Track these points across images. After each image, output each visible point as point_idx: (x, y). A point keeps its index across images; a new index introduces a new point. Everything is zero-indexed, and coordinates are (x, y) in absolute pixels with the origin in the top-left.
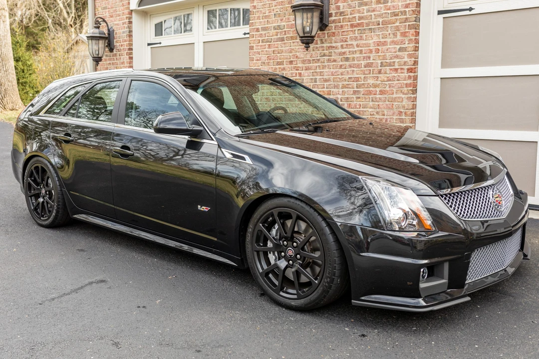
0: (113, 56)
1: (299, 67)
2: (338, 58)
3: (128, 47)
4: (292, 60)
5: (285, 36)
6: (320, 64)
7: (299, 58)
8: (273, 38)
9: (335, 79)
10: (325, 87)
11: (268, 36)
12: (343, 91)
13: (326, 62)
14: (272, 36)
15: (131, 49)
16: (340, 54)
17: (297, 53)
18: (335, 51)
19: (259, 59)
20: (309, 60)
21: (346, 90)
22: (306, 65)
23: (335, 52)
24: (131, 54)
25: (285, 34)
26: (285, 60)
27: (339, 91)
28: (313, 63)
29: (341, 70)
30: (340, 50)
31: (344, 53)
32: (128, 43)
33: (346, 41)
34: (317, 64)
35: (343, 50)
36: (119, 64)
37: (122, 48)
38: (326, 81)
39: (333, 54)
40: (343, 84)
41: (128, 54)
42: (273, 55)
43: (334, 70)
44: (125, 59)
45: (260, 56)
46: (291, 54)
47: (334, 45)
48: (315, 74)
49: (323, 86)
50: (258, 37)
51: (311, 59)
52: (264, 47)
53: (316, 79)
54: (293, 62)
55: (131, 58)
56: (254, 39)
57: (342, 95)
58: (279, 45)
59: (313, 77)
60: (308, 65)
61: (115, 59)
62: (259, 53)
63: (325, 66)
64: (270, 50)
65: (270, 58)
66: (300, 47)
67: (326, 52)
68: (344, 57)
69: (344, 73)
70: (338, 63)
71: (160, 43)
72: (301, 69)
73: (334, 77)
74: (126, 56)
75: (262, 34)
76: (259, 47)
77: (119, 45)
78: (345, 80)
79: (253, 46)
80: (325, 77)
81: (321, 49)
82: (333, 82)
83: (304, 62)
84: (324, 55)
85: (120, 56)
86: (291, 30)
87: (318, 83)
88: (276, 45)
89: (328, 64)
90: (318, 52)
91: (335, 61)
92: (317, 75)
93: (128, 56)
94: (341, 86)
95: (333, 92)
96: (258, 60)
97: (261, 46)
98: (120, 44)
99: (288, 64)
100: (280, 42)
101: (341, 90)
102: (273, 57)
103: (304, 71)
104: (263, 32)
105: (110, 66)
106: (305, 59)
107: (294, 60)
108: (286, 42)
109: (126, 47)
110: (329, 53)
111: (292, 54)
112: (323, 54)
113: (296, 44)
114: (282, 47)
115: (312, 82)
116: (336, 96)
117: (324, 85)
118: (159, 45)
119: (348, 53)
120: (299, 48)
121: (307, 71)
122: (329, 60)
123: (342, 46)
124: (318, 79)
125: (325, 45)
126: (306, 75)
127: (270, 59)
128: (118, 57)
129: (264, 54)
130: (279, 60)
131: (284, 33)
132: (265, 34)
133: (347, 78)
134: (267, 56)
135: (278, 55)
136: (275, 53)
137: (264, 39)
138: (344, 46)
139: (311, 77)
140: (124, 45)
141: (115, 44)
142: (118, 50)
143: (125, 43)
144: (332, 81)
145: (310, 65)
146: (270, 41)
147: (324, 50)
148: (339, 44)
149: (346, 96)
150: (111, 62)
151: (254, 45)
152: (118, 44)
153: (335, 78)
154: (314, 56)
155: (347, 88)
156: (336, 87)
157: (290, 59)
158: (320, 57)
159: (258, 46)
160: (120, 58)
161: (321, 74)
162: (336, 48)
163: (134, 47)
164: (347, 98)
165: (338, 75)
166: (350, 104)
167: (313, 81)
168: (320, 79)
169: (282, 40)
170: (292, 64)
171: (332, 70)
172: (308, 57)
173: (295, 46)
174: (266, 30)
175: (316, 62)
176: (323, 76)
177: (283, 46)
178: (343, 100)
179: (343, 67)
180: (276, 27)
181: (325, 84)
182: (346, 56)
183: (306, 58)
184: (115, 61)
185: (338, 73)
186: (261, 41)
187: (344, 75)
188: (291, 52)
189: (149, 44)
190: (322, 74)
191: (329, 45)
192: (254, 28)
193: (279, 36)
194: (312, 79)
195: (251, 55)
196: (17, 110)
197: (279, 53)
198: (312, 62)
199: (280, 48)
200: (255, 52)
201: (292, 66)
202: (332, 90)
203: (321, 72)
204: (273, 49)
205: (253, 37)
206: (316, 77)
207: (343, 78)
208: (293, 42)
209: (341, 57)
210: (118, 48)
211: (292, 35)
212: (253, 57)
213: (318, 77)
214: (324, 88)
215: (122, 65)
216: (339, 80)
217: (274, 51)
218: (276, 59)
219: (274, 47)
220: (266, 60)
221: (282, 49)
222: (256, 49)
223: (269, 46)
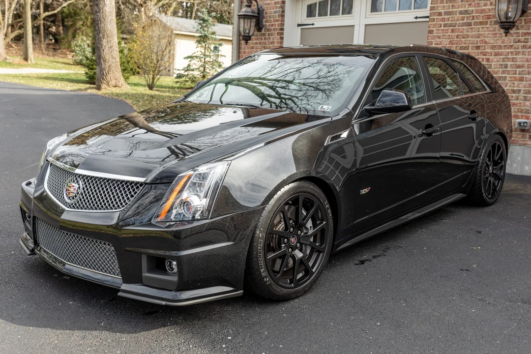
0: (261, 35)
1: (487, 52)
3: (280, 27)
4: (479, 45)
5: (473, 21)
6: (513, 50)
7: (488, 43)
8: (458, 22)
11: (451, 21)
13: (520, 48)
14: (457, 21)
15: (282, 29)
17: (486, 38)
19: (439, 43)
20: (500, 46)
22: (495, 51)
24: (282, 33)
25: (473, 19)
26: (471, 45)
32: (280, 23)
34: (509, 50)
36: (267, 44)
37: (272, 28)
38: (519, 67)
39: (530, 40)
41: (279, 34)
42: (456, 39)
44: (276, 39)
45: (441, 40)
46: (478, 40)
48: (506, 59)
50: (440, 21)
51: (503, 45)
52: (446, 31)
53: (507, 64)
54: (481, 47)
55: (282, 38)
56: (435, 23)
58: (465, 30)
59: (503, 63)
60: (498, 51)
61: (263, 39)
62: (439, 38)
63: (519, 52)
64: (453, 34)
65: (452, 42)
67: (522, 38)
71: (313, 24)
72: (490, 54)
73: (529, 63)
74: (276, 36)
75: (444, 18)
76: (440, 32)
80: (517, 63)
81: (515, 35)
82: (528, 68)
83: (493, 47)
84: (519, 41)
85: (269, 35)
86: (481, 15)
87: (509, 69)
88: (461, 30)
89: (523, 50)
90: (511, 38)
92: (508, 61)
93: (279, 36)
95: (526, 78)
96: (437, 44)
97: (443, 30)
98: (271, 23)
99: (474, 49)
100: (466, 27)
102: (456, 42)
103: (492, 57)
104: (446, 17)
105: (256, 45)
106: (495, 45)
107: (482, 44)
108: (473, 26)
109: (277, 27)
110: (525, 39)
111: (480, 39)
112: (517, 40)
113: (485, 29)
117: (516, 71)
118: (311, 26)
121: (496, 57)
122: (524, 47)
124: (509, 65)
125: (521, 31)
126: (496, 60)
127: (453, 44)
128: (267, 37)
129: (446, 39)
130: (463, 45)
131: (471, 18)
132: (449, 19)
134: (449, 40)
135: (463, 40)
137: (447, 24)
139: (501, 63)
141: (264, 24)
143: (276, 23)
144: (526, 67)
145: (501, 50)
146: (454, 25)
147: (518, 36)
150: (258, 41)
151: (435, 29)
152: (268, 24)
154: (506, 42)
157: (477, 43)
158: (514, 43)
159: (439, 30)
160: (270, 38)
167: (503, 67)
168: (512, 64)
169: (469, 24)
171: (527, 56)
172: (499, 43)
173: (485, 31)
174: (450, 14)
175: (508, 48)
176: (515, 62)
177: (470, 30)
180: (463, 12)
181: (518, 70)
183: (497, 43)
184: (263, 41)
186: (442, 26)
188: (478, 37)
189: (299, 25)
190: (514, 60)
191: (525, 31)
192: (436, 13)
193: (465, 21)
194: (502, 65)
195: (429, 38)
196: (119, 87)
197: (463, 38)
198: (503, 48)
199: (465, 33)
200: (435, 36)
201: (479, 50)
202: (525, 76)
203: (513, 58)
204: (456, 34)
205: (434, 21)
208: (482, 28)
210: (268, 28)
211: (481, 20)
212: (432, 41)
213: (509, 63)
214: (516, 73)
215: (271, 46)
217: (457, 36)
218: (460, 44)
219: (458, 32)
220: (447, 44)
221: (468, 33)
222: (436, 33)
223: (453, 31)
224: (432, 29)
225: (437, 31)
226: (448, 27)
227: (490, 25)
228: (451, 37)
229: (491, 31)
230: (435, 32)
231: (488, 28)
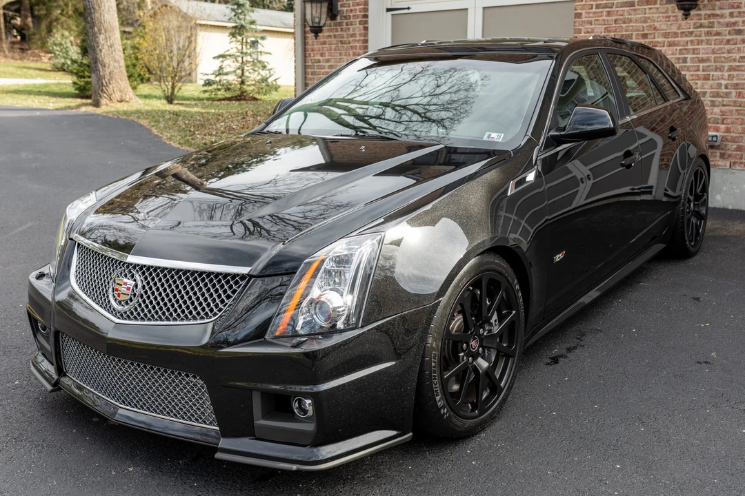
0: (335, 25)
1: (658, 42)
2: (725, 30)
3: (363, 13)
4: (646, 32)
6: (694, 38)
7: (659, 30)
8: (615, 1)
9: (717, 59)
10: (701, 68)
12: (729, 75)
13: (703, 35)
15: (366, 16)
16: (728, 25)
17: (656, 24)
18: (720, 20)
19: (590, 30)
20: (675, 33)
21: (735, 73)
22: (669, 40)
23: (719, 23)
24: (366, 22)
26: (634, 33)
27: (723, 75)
28: (681, 37)
29: (727, 47)
30: (728, 20)
31: (735, 24)
32: (362, 7)
33: (738, 7)
34: (689, 39)
35: (733, 20)
36: (345, 36)
37: (351, 14)
38: (702, 61)
39: (716, 25)
40: (730, 66)
41: (362, 23)
42: (614, 25)
43: (717, 47)
44: (357, 29)
45: (592, 27)
46: (645, 25)
47: (718, 12)
48: (684, 51)
49: (696, 68)
51: (679, 31)
52: (600, 15)
53: (686, 58)
54: (649, 36)
55: (366, 29)
56: (583, 3)
57: (728, 79)
58: (626, 13)
59: (681, 56)
60: (673, 39)
61: (339, 30)
62: (591, 23)
63: (702, 41)
64: (610, 18)
65: (609, 29)
66: (661, 15)
67: (705, 22)
68: (734, 30)
69: (733, 51)
70: (724, 37)
71: (409, 8)
72: (662, 45)
73: (716, 55)
74: (358, 25)
76: (592, 15)
77: (347, 10)
78: (735, 60)
79: (581, 14)
80: (701, 56)
81: (696, 18)
82: (715, 62)
83: (666, 35)
84: (701, 26)
85: (347, 25)
87: (688, 64)
88: (620, 12)
89: (707, 38)
90: (691, 22)
91: (718, 34)
92: (688, 54)
93: (362, 26)
94: (726, 68)
95: (713, 75)
96: (588, 32)
97: (595, 13)
98: (349, 9)
99: (640, 37)
100: (628, 8)
101: (726, 74)
102: (614, 29)
103: (666, 48)
105: (330, 40)
106: (668, 31)
107: (650, 32)
108: (637, 7)
109: (358, 13)
110: (710, 23)
111: (648, 24)
112: (698, 25)
113: (654, 10)
114: (630, 15)
115: (679, 63)
116: (718, 82)
117: (699, 66)
118: (406, 11)
119: (741, 24)
120: (659, 17)
121: (671, 48)
122: (708, 33)
123: (731, 15)
124: (688, 59)
125: (703, 13)
126: (670, 52)
127: (609, 31)
128: (344, 27)
129: (599, 24)
130: (624, 33)
133: (738, 57)
134: (604, 27)
135: (624, 25)
136: (618, 22)
137: (600, 4)
138: (735, 14)
139: (678, 56)
140: (356, 10)
141: (339, 9)
142: (345, 17)
143: (358, 8)
144: (713, 60)
145: (676, 39)
146: (610, 6)
147: (700, 19)
148: (727, 12)
149: (735, 81)
150: (331, 34)
151: (583, 12)
152: (345, 9)
153: (717, 57)
154: (684, 27)
155: (738, 70)
156: (720, 69)
157: (643, 30)
158: (694, 28)
159: (590, 13)
160: (349, 29)
161: (694, 51)
162: (722, 16)
163: (370, 13)
164: (737, 84)
165: (723, 53)
166: (740, 93)
167: (681, 61)
168: (693, 58)
169: (632, 4)
170: (647, 38)
171: (713, 46)
172: (674, 29)
173: (653, 13)
175: (686, 36)
176: (697, 54)
177: (632, 13)
178: (729, 87)
179: (731, 43)
181: (701, 65)
182: (737, 28)
183: (671, 29)
184: (340, 33)
185: (723, 51)
186: (594, 7)
187: (733, 53)
188: (645, 21)
189: (388, 10)
190: (696, 52)
191: (709, 12)
194: (679, 59)
195: (577, 24)
196: (127, 101)
197: (624, 23)
198: (679, 35)
199: (627, 17)
200: (582, 21)
201: (646, 40)
202: (711, 73)
203: (694, 50)
204: (614, 18)
205: (582, 1)
206: (686, 56)
207: (730, 57)
208: (650, 9)
209: (729, 29)
210: (345, 15)
212: (581, 28)
213: (689, 56)
214: (699, 70)
215: (351, 39)
216: (723, 60)
217: (616, 20)
218: (620, 32)
219: (617, 15)
220: (601, 32)
221: (629, 17)
222: (586, 17)
223: (609, 14)
224: (580, 11)
225: (586, 15)
226: (602, 8)
227: (660, 4)
228: (606, 23)
229: (663, 13)
230: (584, 15)
231: (657, 8)
